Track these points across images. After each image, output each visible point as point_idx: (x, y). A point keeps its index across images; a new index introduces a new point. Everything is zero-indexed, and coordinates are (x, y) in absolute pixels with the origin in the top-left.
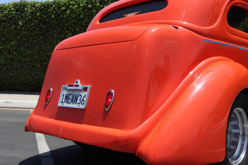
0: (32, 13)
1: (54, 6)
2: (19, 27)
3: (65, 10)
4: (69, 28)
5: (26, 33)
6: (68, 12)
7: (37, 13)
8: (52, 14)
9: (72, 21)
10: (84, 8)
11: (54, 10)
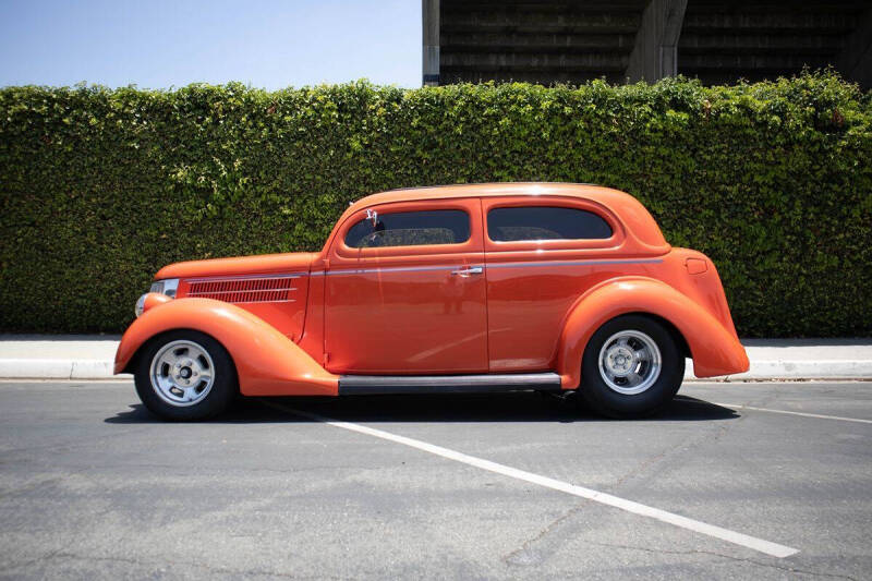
0: (391, 118)
1: (460, 103)
2: (350, 155)
3: (497, 117)
4: (506, 164)
5: (368, 171)
6: (505, 121)
7: (410, 119)
8: (456, 124)
9: (517, 147)
10: (552, 113)
11: (463, 113)
